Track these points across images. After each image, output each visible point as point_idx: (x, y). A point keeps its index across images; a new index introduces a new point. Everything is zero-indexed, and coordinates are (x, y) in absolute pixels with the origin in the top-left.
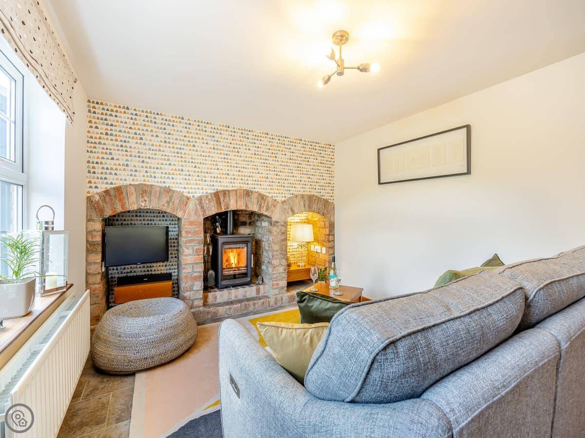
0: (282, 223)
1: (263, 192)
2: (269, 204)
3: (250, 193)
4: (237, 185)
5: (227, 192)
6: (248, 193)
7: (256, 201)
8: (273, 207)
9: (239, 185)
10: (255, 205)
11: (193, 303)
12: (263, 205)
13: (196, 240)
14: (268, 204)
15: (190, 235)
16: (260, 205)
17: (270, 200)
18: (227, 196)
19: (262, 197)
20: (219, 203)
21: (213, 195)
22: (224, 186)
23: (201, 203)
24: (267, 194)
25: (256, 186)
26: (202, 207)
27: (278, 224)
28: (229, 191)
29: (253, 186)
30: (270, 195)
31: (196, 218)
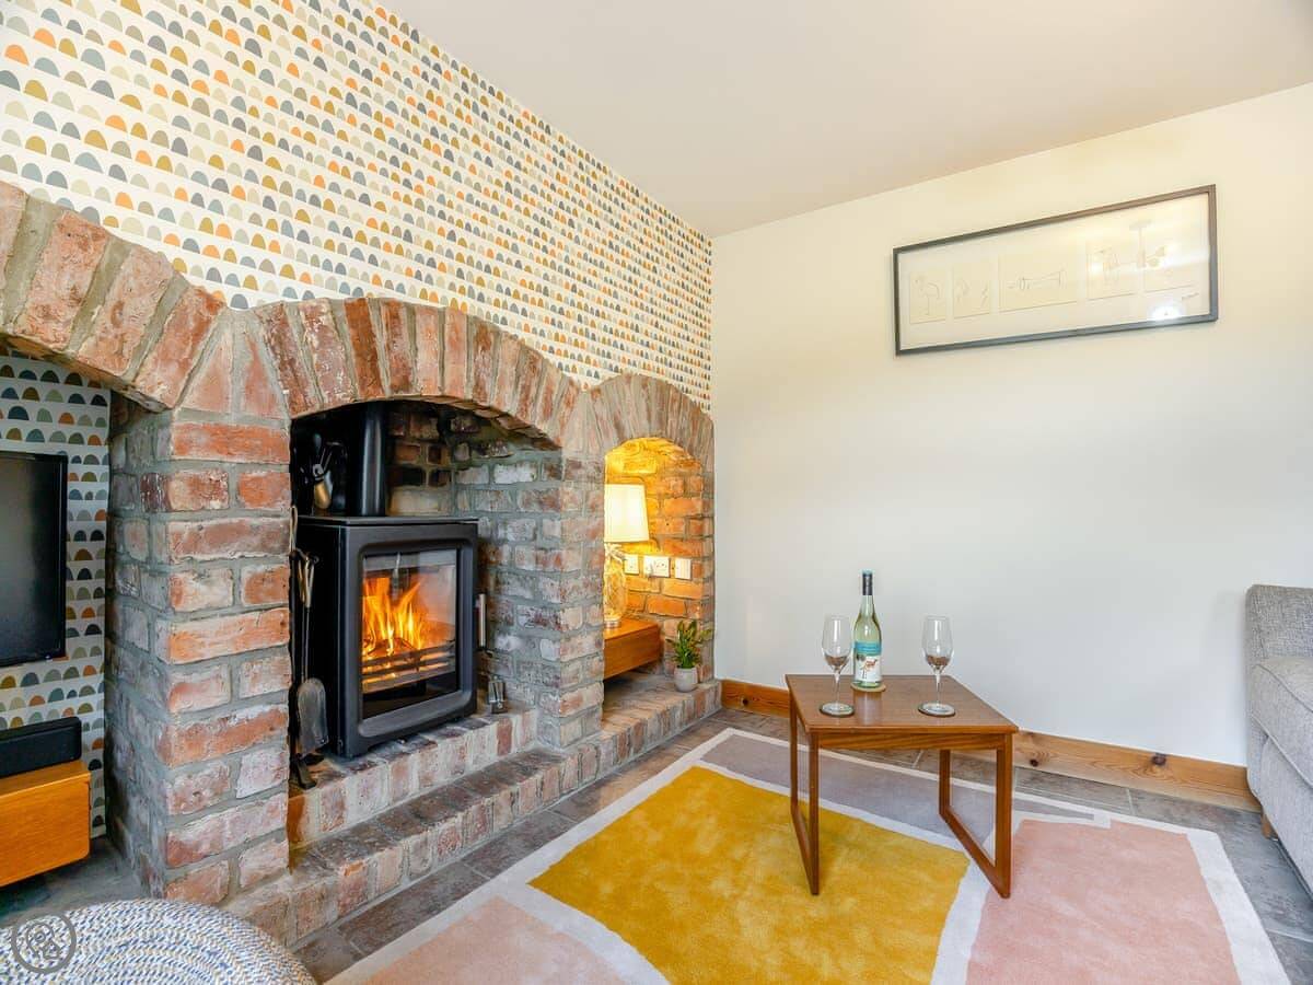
0: (591, 470)
1: (531, 340)
2: (552, 392)
3: (492, 338)
4: (443, 293)
5: (403, 314)
6: (484, 336)
7: (510, 370)
8: (563, 405)
9: (451, 295)
10: (509, 390)
12: (533, 391)
13: (254, 530)
14: (549, 391)
15: (216, 504)
16: (526, 389)
17: (556, 377)
18: (405, 331)
19: (530, 362)
20: (367, 354)
21: (342, 313)
22: (389, 285)
23: (279, 341)
24: (546, 355)
25: (510, 316)
26: (287, 364)
27: (580, 472)
28: (412, 310)
29: (501, 313)
30: (554, 359)
31: (252, 412)
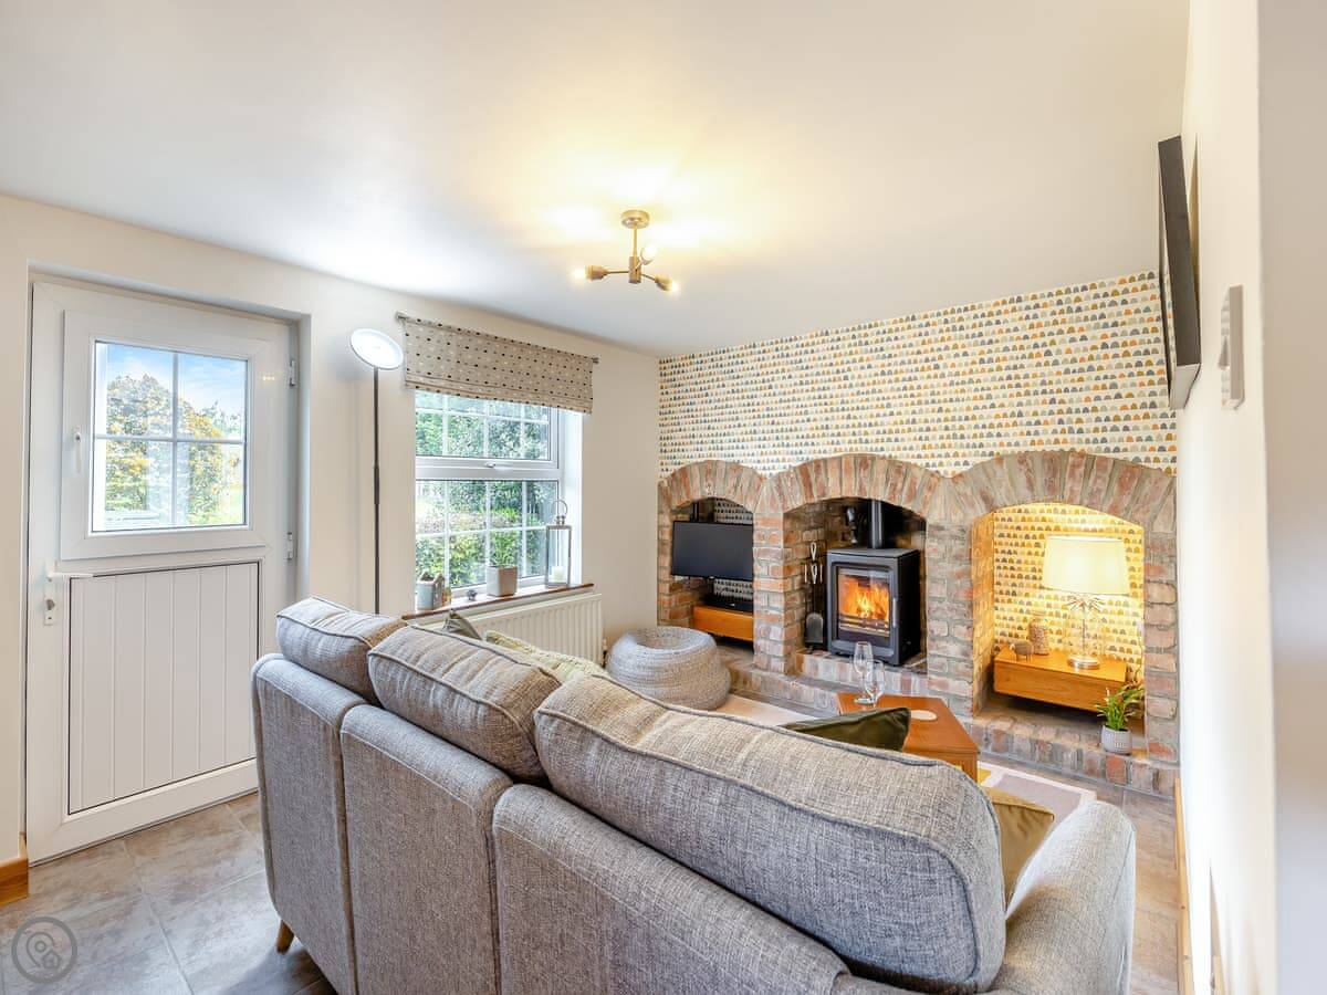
0: (955, 531)
1: (902, 456)
2: (915, 484)
3: (870, 462)
4: (846, 447)
5: (822, 464)
6: (864, 462)
7: (882, 477)
8: (925, 490)
9: (848, 446)
10: (881, 488)
11: (769, 662)
12: (899, 486)
13: (773, 551)
14: (913, 483)
15: (764, 542)
16: (894, 486)
17: (918, 474)
18: (823, 472)
19: (898, 469)
20: (808, 485)
21: (798, 471)
22: (820, 452)
23: (779, 487)
24: (913, 461)
25: (885, 445)
26: (781, 494)
27: (943, 532)
28: (825, 460)
29: (880, 445)
30: (920, 462)
31: (772, 512)
